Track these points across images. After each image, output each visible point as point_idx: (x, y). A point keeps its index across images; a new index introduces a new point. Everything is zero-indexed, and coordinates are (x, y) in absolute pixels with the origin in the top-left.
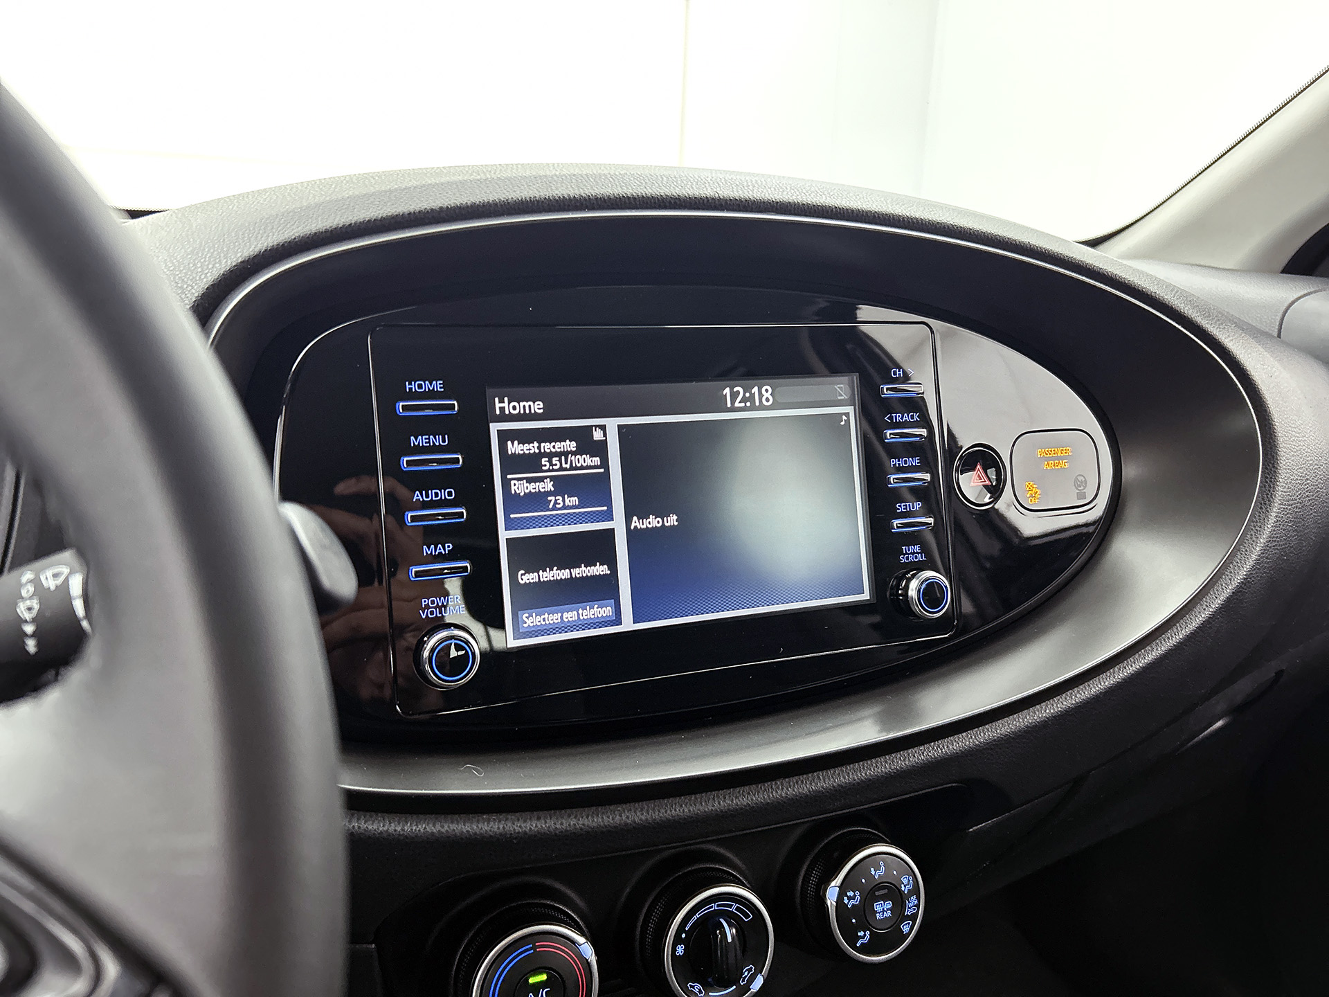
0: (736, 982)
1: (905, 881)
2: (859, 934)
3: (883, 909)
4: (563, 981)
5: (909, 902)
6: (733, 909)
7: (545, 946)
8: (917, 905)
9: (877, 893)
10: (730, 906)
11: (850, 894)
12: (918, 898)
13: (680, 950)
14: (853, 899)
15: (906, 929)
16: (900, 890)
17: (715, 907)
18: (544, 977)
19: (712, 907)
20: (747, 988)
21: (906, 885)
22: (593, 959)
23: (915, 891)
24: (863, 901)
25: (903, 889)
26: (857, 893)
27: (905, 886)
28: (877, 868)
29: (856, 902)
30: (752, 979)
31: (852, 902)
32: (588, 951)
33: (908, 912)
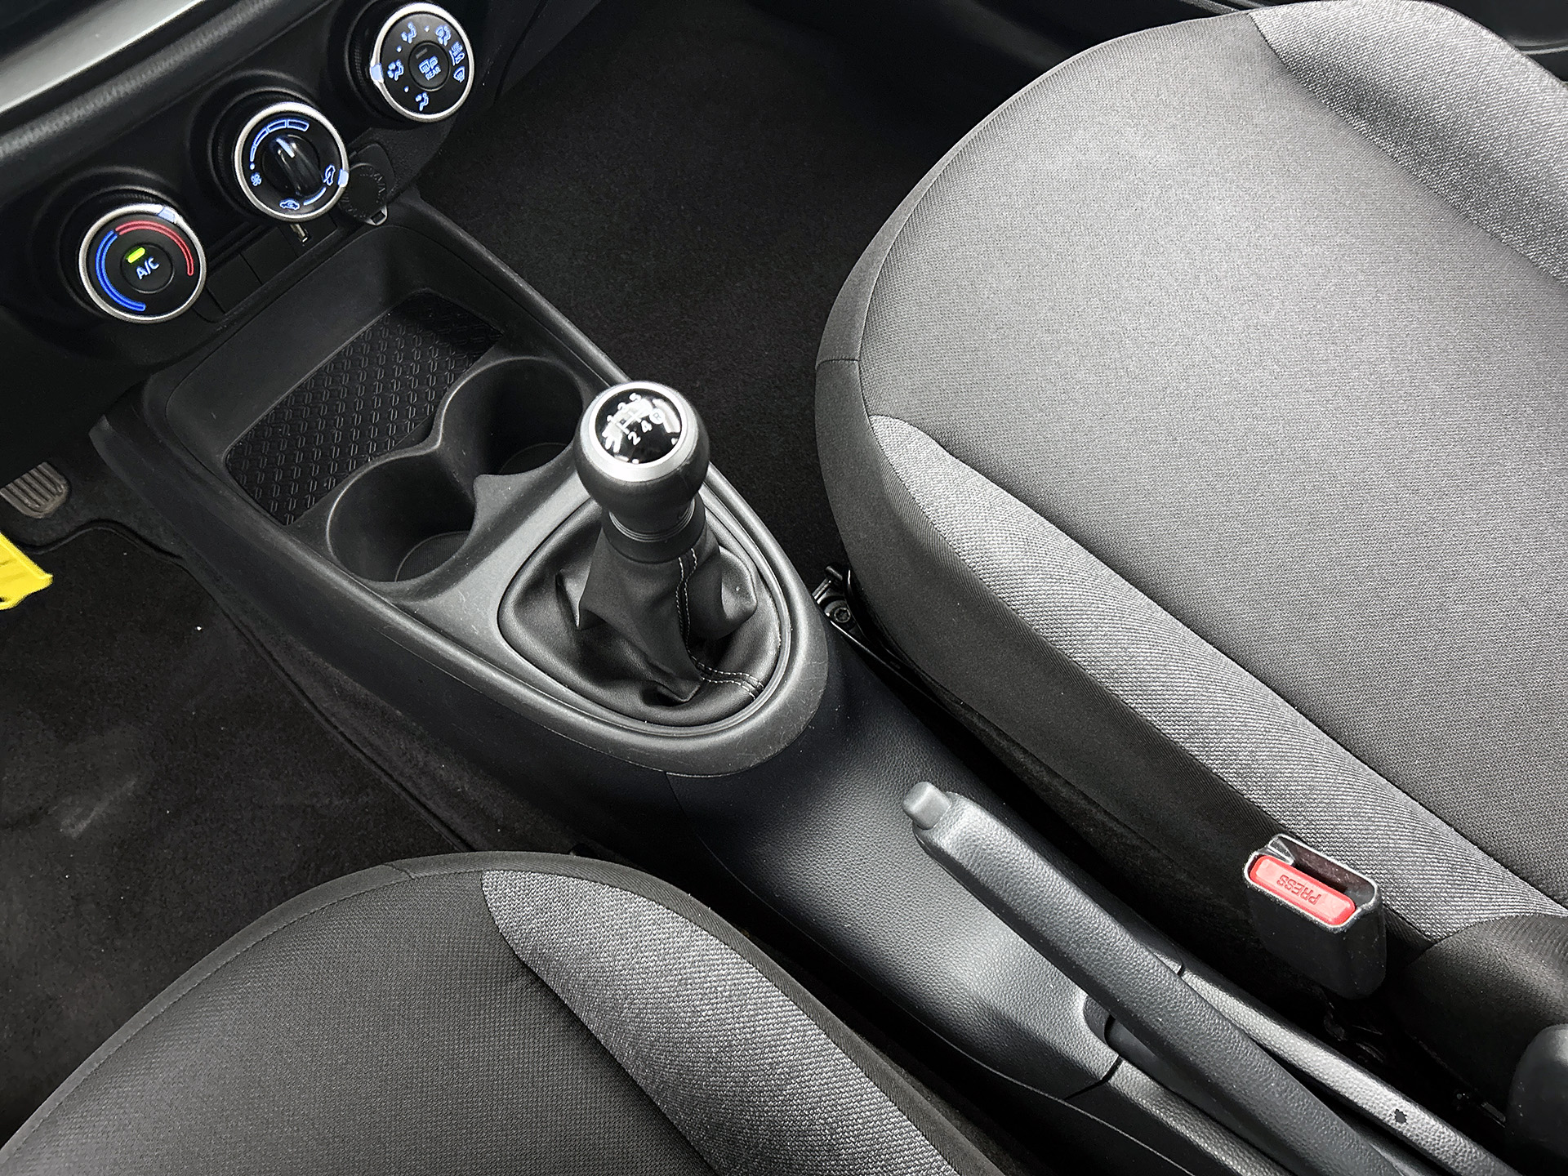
0: (321, 184)
1: (442, 34)
2: (417, 100)
3: (430, 68)
4: (162, 249)
5: (453, 52)
6: (287, 126)
7: (124, 229)
8: (463, 50)
9: (418, 56)
10: (283, 124)
11: (392, 66)
12: (462, 43)
13: (257, 180)
14: (397, 70)
15: (460, 77)
16: (438, 44)
17: (268, 130)
18: (140, 252)
19: (265, 132)
20: (336, 186)
21: (443, 36)
22: (178, 219)
23: (457, 37)
24: (407, 68)
25: (441, 43)
26: (399, 63)
27: (443, 38)
28: (408, 32)
29: (400, 72)
30: (336, 177)
31: (398, 74)
32: (171, 215)
33: (456, 61)
